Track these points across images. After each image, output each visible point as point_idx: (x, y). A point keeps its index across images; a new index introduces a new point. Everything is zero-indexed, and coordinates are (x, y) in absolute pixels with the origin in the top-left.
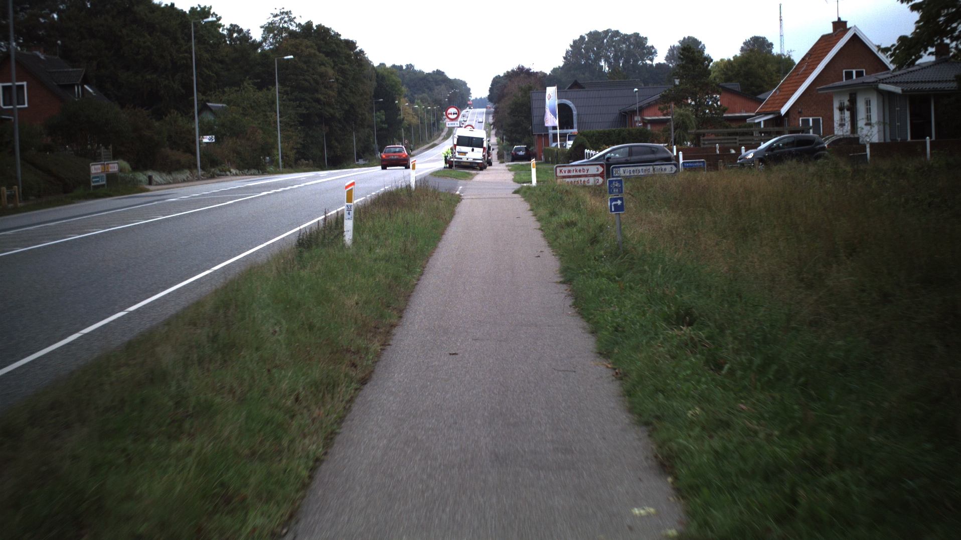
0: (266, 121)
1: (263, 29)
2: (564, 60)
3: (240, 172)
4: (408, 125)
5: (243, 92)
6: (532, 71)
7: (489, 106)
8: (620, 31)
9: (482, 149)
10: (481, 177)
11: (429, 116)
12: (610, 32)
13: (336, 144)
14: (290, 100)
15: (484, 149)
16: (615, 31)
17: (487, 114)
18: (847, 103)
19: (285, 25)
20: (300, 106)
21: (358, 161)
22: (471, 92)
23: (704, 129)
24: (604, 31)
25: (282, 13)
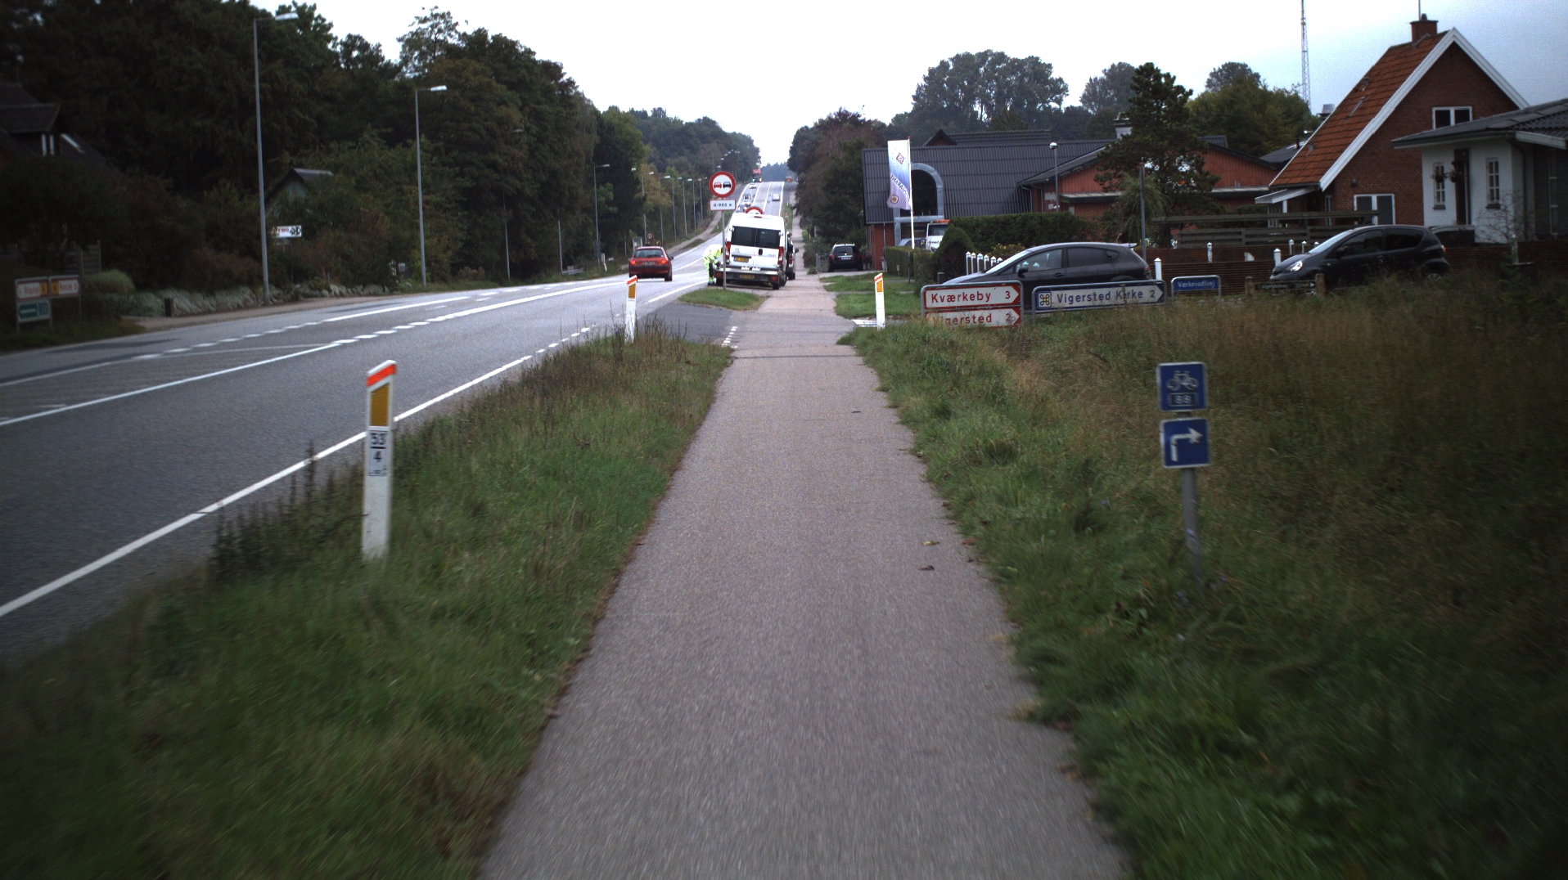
0: (402, 201)
1: (401, 43)
2: (914, 102)
3: (350, 290)
4: (654, 208)
5: (362, 150)
6: (860, 118)
7: (790, 177)
8: (1006, 54)
9: (778, 250)
10: (775, 303)
11: (689, 194)
12: (990, 56)
13: (529, 240)
14: (444, 165)
15: (781, 249)
16: (999, 54)
17: (787, 190)
18: (1449, 168)
19: (441, 37)
20: (462, 174)
21: (565, 268)
22: (760, 154)
23: (1177, 214)
24: (980, 53)
25: (435, 16)
